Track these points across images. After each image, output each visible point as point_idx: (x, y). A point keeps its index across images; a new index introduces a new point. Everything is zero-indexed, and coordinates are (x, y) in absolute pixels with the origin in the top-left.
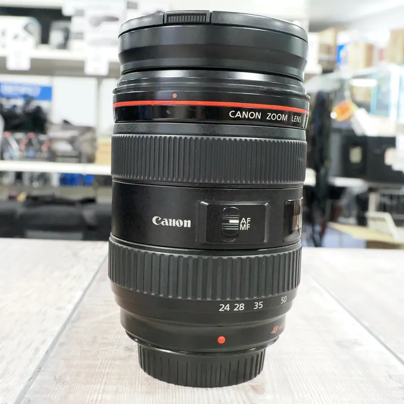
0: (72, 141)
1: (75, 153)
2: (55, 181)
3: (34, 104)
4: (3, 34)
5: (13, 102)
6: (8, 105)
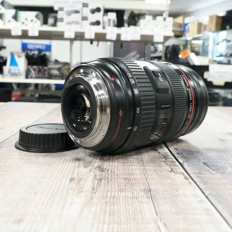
0: (59, 69)
1: (60, 75)
2: (53, 88)
3: (43, 53)
4: (26, 19)
5: (33, 52)
6: (31, 53)
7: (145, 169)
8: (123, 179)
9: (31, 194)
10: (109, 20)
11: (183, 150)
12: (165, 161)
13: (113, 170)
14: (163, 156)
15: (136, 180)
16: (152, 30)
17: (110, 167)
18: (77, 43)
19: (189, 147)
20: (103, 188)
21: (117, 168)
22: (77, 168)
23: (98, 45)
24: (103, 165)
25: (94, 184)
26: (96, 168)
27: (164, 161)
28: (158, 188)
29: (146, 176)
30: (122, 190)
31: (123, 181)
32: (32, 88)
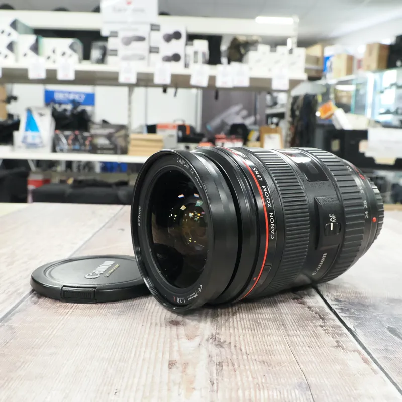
0: (109, 137)
1: (111, 146)
2: (98, 169)
3: (80, 108)
4: (54, 52)
5: (64, 106)
6: (60, 108)
7: (292, 342)
8: (258, 363)
9: (108, 394)
10: (196, 53)
11: (349, 303)
12: (322, 324)
13: (237, 345)
14: (317, 314)
15: (281, 366)
16: (270, 70)
17: (232, 338)
18: (139, 92)
19: (358, 295)
20: (228, 380)
21: (244, 340)
22: (176, 340)
23: (175, 95)
24: (218, 334)
25: (211, 374)
26: (207, 340)
27: (321, 326)
28: (322, 381)
29: (297, 357)
30: (261, 387)
31: (260, 367)
32: (61, 168)
